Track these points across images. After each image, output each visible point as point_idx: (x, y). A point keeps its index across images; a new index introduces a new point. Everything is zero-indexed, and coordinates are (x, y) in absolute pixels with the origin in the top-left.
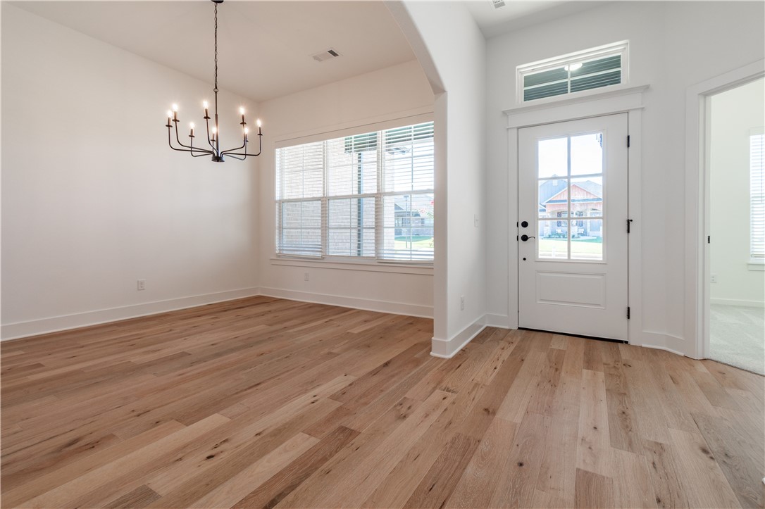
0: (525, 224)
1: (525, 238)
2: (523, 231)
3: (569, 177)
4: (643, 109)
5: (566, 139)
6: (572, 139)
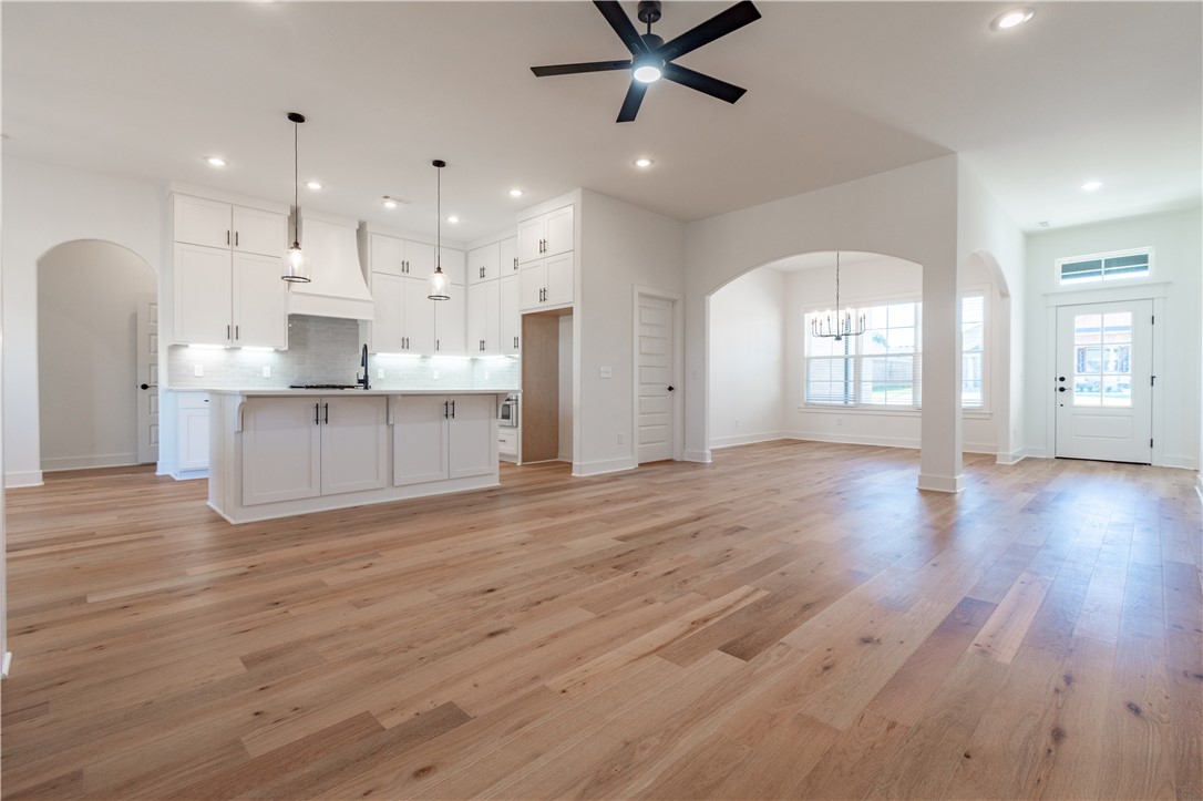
0: (1062, 379)
1: (1062, 390)
2: (1061, 384)
3: (1102, 344)
4: (1165, 298)
5: (1100, 316)
6: (1105, 315)
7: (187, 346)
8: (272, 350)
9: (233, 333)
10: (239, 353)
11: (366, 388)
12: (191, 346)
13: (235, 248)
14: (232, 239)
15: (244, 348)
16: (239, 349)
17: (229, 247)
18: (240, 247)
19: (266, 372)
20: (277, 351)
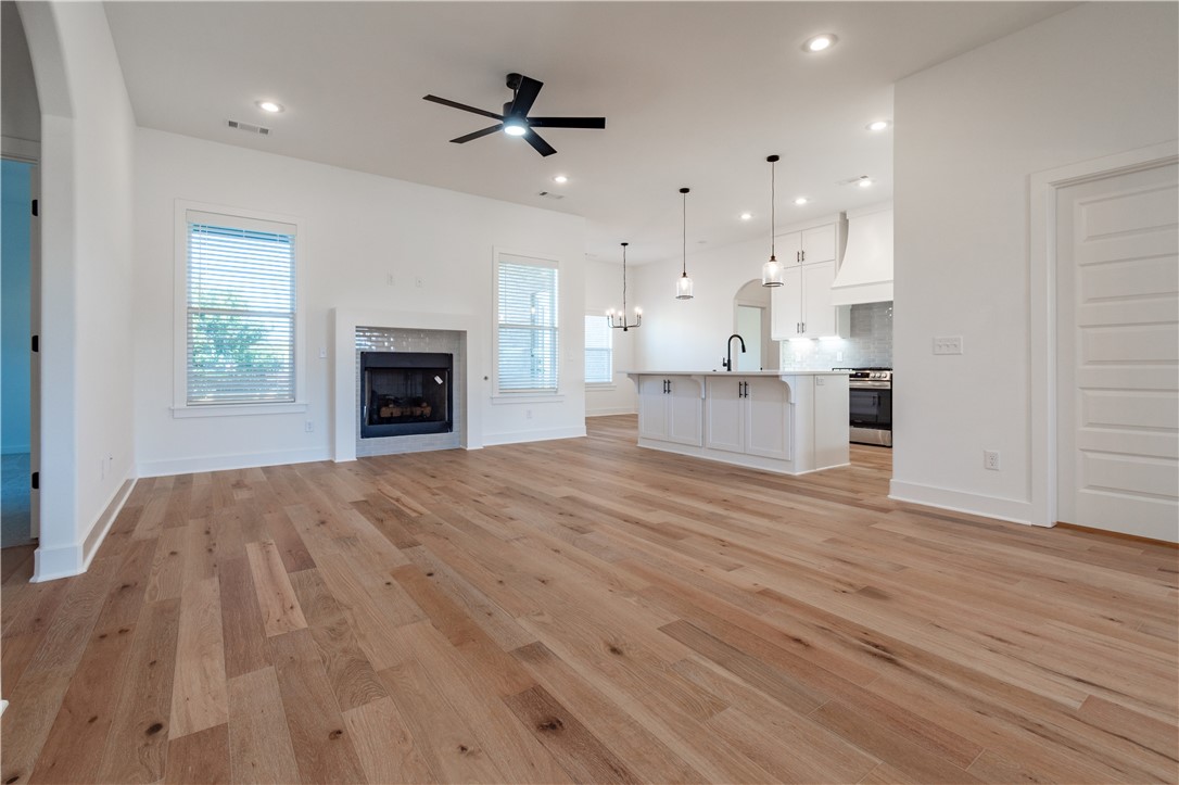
9: (801, 329)
11: (729, 369)
13: (803, 263)
14: (801, 256)
17: (800, 264)
18: (805, 261)
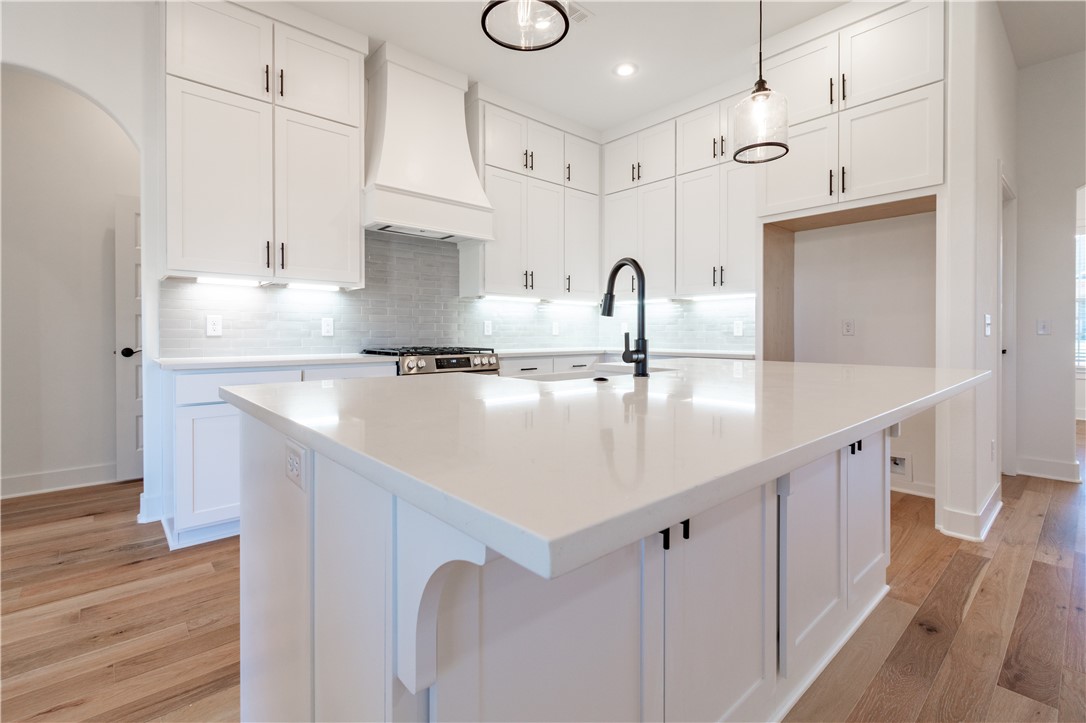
7: (193, 280)
8: (337, 288)
9: (275, 256)
10: (283, 294)
12: (200, 279)
13: (279, 100)
14: (274, 82)
15: (292, 285)
16: (284, 286)
17: (268, 97)
18: (286, 100)
19: (327, 328)
20: (343, 291)
